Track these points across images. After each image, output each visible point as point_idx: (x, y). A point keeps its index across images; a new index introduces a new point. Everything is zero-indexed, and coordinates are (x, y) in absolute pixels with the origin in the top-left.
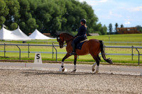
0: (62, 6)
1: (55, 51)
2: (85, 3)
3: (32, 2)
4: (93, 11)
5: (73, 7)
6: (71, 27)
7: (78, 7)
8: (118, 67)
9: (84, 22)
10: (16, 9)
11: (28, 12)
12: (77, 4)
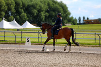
0: (45, 4)
1: (40, 36)
2: (61, 2)
3: (24, 2)
4: (67, 8)
5: (53, 5)
6: (51, 19)
7: (57, 5)
8: (85, 47)
9: (60, 15)
10: (13, 7)
11: (21, 8)
12: (56, 3)
